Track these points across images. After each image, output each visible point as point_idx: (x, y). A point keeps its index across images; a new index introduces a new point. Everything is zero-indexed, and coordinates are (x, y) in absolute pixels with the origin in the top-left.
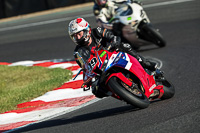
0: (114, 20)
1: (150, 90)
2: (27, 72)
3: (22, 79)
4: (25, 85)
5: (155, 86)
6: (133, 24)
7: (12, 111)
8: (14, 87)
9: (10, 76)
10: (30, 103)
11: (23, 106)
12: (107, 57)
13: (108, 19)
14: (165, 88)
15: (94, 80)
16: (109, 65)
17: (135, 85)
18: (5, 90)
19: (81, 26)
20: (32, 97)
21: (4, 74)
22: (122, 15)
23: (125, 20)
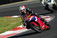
0: (46, 3)
1: (43, 27)
2: (16, 19)
3: (14, 21)
4: (15, 23)
5: (44, 26)
6: (51, 5)
7: (12, 30)
8: (12, 23)
9: (11, 20)
10: (17, 28)
11: (15, 29)
12: (30, 17)
13: (44, 3)
14: (47, 27)
15: (26, 24)
16: (30, 20)
17: (38, 26)
18: (10, 24)
19: (23, 8)
20: (17, 26)
21: (9, 20)
22: (48, 2)
23: (49, 3)
